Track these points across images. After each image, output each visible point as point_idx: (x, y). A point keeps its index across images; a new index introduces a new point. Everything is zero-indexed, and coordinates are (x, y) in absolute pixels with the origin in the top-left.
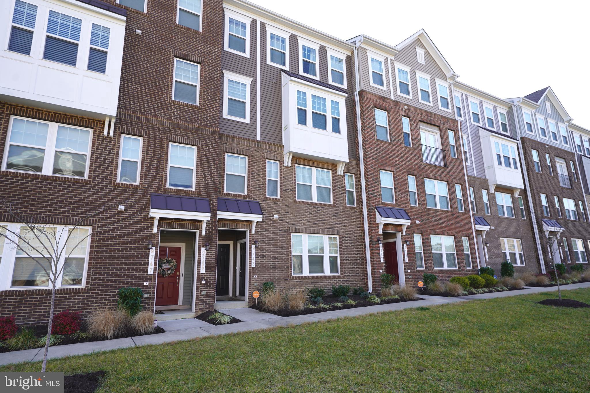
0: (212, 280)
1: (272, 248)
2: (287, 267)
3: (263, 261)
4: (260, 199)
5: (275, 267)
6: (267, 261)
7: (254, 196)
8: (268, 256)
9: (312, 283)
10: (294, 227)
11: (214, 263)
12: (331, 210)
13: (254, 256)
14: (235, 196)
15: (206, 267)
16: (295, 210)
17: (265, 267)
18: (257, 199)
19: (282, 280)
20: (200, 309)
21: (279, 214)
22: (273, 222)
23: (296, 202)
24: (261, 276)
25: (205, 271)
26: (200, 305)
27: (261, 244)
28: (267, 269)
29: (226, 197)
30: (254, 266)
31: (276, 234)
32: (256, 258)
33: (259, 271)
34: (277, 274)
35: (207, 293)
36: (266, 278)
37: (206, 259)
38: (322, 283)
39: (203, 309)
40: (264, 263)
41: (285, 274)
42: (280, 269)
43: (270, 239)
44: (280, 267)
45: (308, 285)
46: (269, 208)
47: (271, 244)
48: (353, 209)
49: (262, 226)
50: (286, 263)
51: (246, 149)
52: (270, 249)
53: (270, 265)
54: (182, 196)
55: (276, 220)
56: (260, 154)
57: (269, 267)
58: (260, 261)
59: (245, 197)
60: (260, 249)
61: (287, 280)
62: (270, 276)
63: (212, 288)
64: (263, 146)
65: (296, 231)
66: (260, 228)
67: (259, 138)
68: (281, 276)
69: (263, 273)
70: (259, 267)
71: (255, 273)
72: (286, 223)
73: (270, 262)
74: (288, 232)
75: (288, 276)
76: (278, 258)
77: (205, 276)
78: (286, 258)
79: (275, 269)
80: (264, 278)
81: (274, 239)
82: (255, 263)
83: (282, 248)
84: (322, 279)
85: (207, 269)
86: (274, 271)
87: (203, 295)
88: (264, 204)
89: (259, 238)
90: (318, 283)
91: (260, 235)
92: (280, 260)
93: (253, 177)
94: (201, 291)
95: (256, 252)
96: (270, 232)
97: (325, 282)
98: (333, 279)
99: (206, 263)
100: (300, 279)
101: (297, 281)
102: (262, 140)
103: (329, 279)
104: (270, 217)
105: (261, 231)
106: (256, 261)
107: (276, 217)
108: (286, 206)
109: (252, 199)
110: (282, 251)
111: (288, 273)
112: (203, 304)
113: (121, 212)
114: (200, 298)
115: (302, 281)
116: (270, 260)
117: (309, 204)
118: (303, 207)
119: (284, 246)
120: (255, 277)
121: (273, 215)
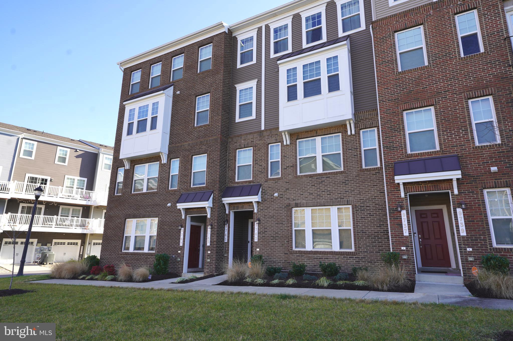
0: (214, 251)
1: (273, 223)
2: (287, 241)
3: (265, 236)
4: (262, 181)
5: (276, 241)
6: (268, 236)
7: (258, 179)
8: (269, 231)
9: (314, 258)
10: (295, 202)
11: (215, 238)
12: (340, 178)
13: (256, 231)
14: (242, 183)
15: (210, 241)
16: (296, 185)
17: (266, 241)
18: (259, 182)
19: (282, 254)
20: (207, 272)
21: (279, 192)
22: (273, 200)
23: (297, 177)
24: (263, 250)
25: (210, 244)
26: (207, 269)
27: (263, 221)
28: (268, 243)
29: (236, 185)
30: (257, 241)
31: (277, 211)
32: (258, 233)
33: (261, 245)
34: (278, 248)
35: (211, 260)
36: (267, 251)
37: (211, 235)
38: (328, 259)
39: (208, 272)
40: (266, 238)
41: (285, 248)
42: (280, 243)
43: (271, 216)
44: (280, 241)
45: (309, 260)
46: (270, 187)
47: (272, 220)
48: (373, 171)
49: (264, 205)
50: (286, 238)
51: (251, 142)
52: (271, 225)
53: (271, 240)
54: (198, 192)
55: (276, 198)
56: (262, 142)
57: (270, 241)
58: (262, 236)
59: (250, 182)
60: (262, 225)
61: (287, 254)
62: (271, 250)
63: (214, 257)
64: (265, 134)
65: (297, 206)
66: (262, 207)
67: (263, 128)
68: (281, 250)
69: (264, 246)
70: (262, 241)
71: (258, 246)
72: (287, 199)
73: (271, 236)
74: (289, 208)
75: (288, 250)
76: (278, 233)
77: (210, 248)
78: (286, 233)
79: (275, 243)
80: (265, 251)
81: (275, 216)
82: (257, 238)
83: (283, 223)
84: (327, 255)
85: (211, 243)
86: (275, 245)
87: (209, 262)
88: (266, 185)
89: (262, 216)
90: (322, 258)
91: (262, 213)
92: (280, 235)
93: (256, 163)
94: (208, 259)
95: (258, 228)
96: (271, 209)
97: (331, 259)
98: (342, 255)
99: (211, 238)
100: (300, 254)
101: (297, 256)
102: (266, 129)
103: (336, 255)
104: (271, 195)
105: (263, 210)
106: (258, 236)
107: (276, 195)
108: (286, 183)
109: (255, 183)
110: (282, 226)
111: (289, 247)
112: (209, 269)
113: (169, 207)
114: (207, 264)
115: (303, 256)
116: (271, 235)
117: (311, 176)
118: (305, 181)
119: (284, 221)
120: (258, 250)
121: (274, 194)
